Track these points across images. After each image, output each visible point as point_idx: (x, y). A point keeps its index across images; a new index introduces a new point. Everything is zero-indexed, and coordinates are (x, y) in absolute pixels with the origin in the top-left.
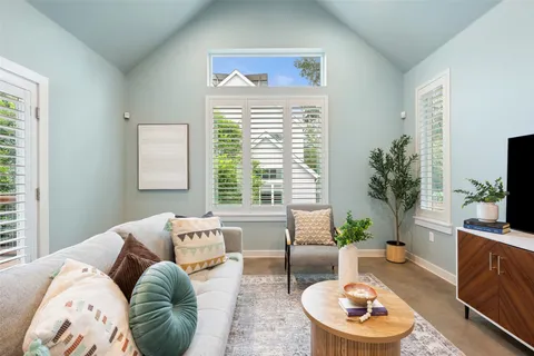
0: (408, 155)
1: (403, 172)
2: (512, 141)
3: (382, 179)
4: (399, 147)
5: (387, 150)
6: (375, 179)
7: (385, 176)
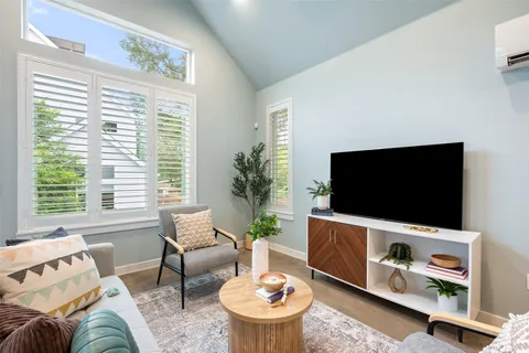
0: (262, 160)
1: (260, 173)
2: (334, 156)
3: (243, 179)
4: (257, 152)
5: (248, 155)
6: (237, 180)
7: (246, 176)
